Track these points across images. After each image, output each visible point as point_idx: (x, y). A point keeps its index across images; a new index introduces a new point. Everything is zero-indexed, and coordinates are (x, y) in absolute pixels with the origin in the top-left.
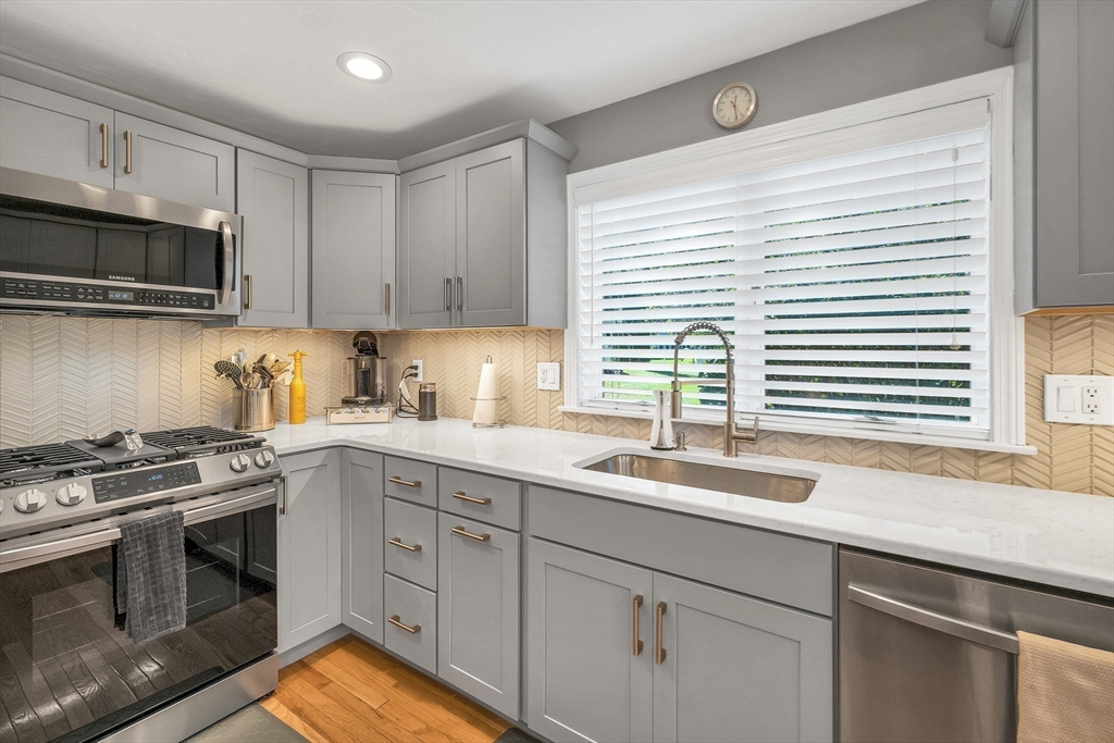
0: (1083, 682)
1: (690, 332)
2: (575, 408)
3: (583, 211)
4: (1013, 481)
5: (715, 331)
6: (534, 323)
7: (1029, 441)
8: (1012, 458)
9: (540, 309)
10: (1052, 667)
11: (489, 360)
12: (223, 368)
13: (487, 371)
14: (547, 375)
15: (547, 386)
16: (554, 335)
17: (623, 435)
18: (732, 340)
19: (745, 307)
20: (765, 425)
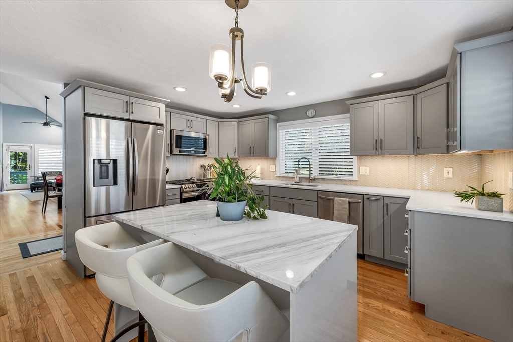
0: (340, 202)
1: (301, 158)
2: (279, 175)
3: (281, 131)
4: (356, 185)
5: (306, 159)
6: (270, 157)
7: (358, 178)
8: (355, 181)
9: (271, 154)
10: (337, 200)
11: (259, 165)
12: (203, 167)
13: (258, 168)
14: (272, 168)
15: (272, 170)
16: (274, 158)
17: (289, 181)
18: (310, 160)
19: (314, 153)
20: (317, 177)
